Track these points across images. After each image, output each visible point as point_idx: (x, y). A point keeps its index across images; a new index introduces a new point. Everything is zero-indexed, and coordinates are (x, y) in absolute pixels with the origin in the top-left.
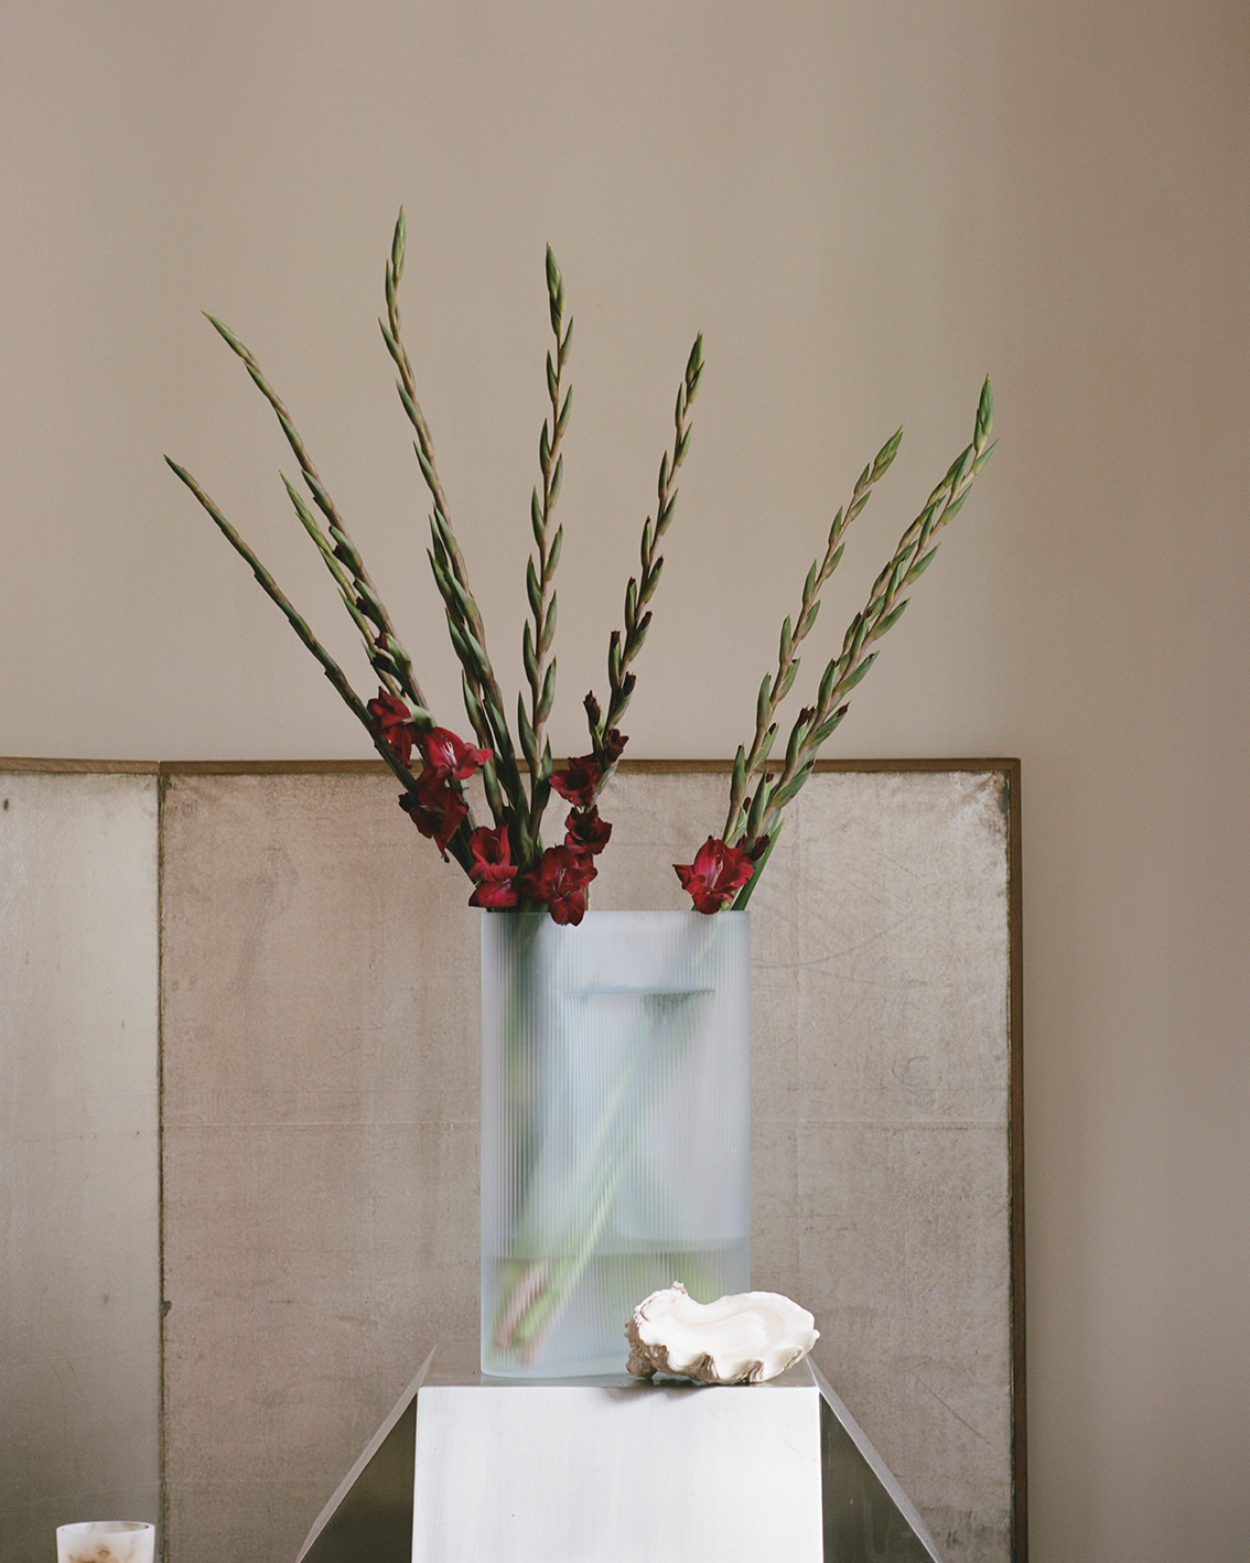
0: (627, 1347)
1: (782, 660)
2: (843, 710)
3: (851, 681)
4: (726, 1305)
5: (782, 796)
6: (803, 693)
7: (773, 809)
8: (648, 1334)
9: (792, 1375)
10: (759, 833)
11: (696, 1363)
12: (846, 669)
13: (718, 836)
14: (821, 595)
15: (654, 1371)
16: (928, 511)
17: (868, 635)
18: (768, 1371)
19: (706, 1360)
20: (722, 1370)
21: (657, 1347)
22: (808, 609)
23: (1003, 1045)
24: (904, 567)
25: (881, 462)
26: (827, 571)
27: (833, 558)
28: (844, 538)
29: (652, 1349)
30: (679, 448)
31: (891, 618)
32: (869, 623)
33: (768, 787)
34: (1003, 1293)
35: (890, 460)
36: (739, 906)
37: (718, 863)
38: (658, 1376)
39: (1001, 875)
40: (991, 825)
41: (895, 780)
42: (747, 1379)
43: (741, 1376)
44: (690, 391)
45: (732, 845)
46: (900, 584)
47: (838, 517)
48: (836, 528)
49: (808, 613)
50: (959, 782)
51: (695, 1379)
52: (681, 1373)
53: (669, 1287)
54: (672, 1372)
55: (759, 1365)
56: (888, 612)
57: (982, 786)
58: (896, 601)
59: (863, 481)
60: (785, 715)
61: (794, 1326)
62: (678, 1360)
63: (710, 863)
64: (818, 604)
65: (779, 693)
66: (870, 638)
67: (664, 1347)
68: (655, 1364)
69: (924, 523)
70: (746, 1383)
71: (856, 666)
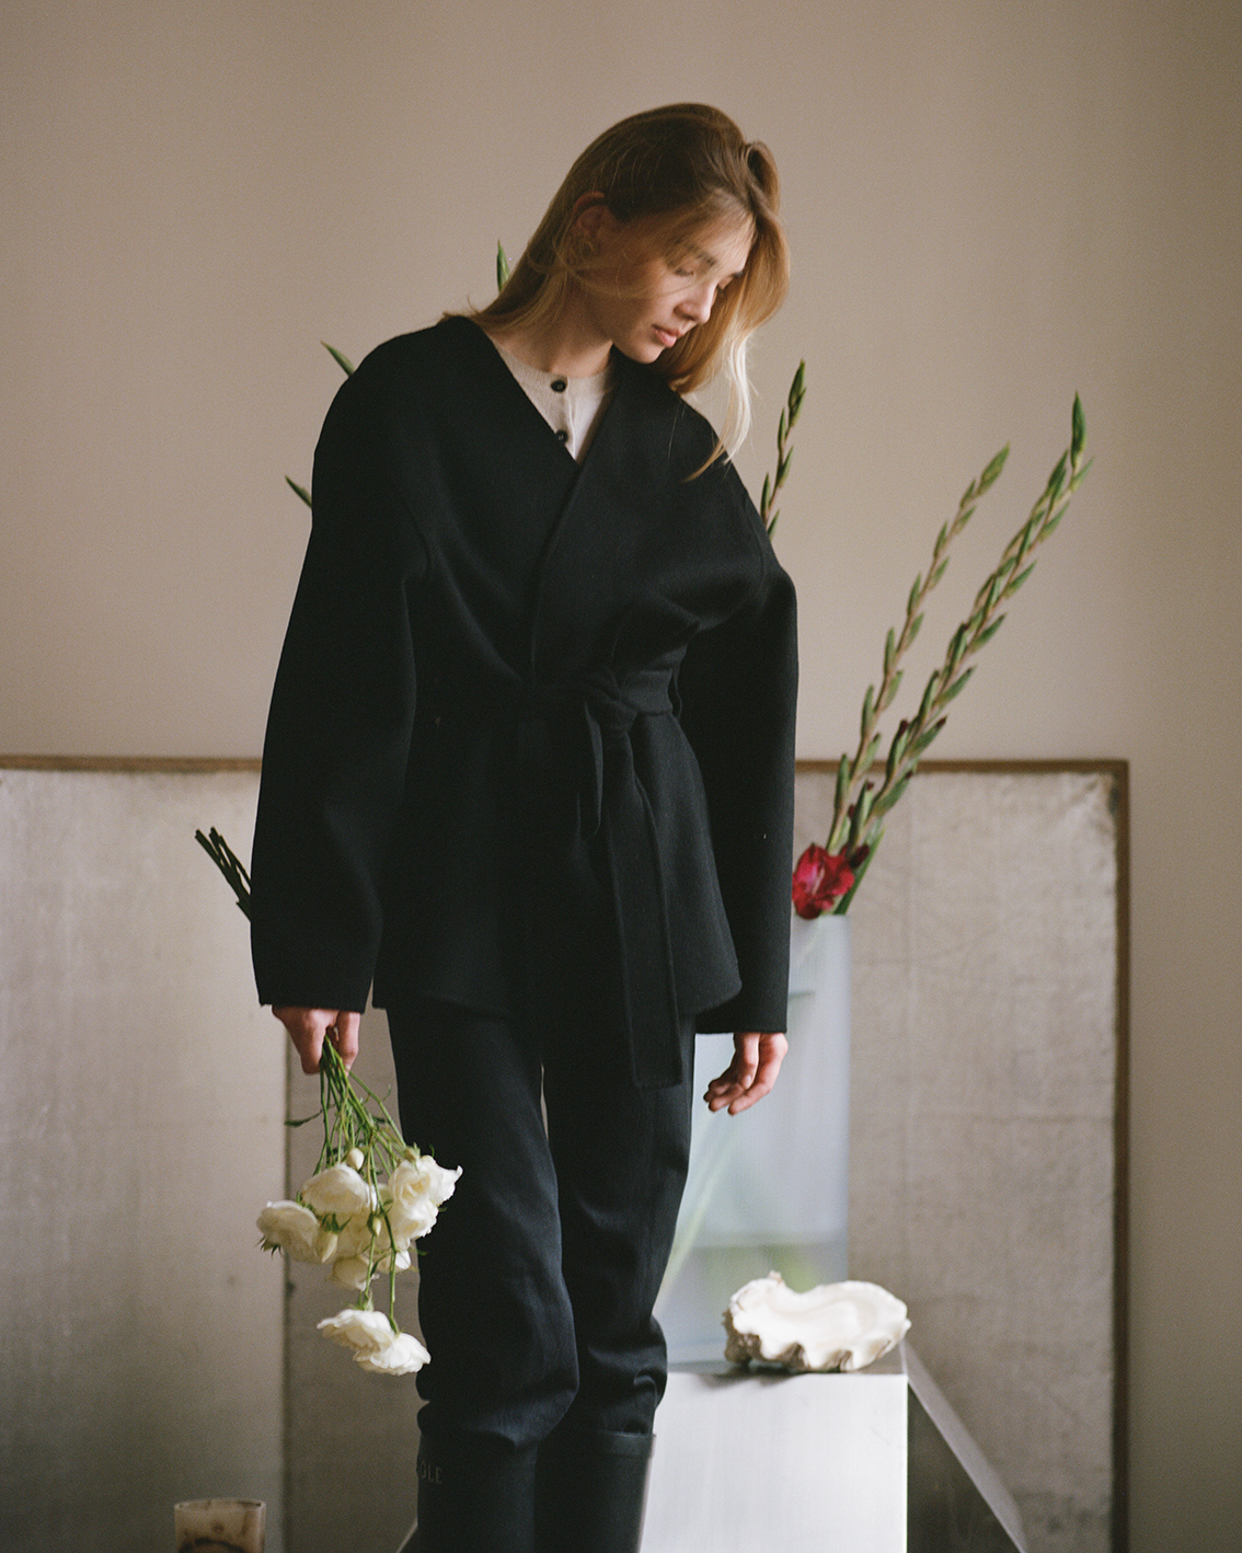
0: (723, 1335)
1: (886, 671)
2: (942, 722)
3: (949, 693)
4: (820, 1295)
5: (882, 805)
6: (905, 705)
7: (873, 818)
8: (742, 1324)
9: (883, 1363)
10: (860, 842)
11: (788, 1351)
12: (947, 682)
13: (822, 843)
14: (925, 607)
15: (749, 1359)
16: (1026, 531)
17: (966, 649)
18: (858, 1360)
19: (797, 1350)
20: (813, 1358)
21: (751, 1336)
22: (912, 620)
23: (1109, 1040)
24: (1002, 583)
25: (987, 477)
26: (931, 583)
27: (937, 571)
28: (949, 551)
29: (746, 1338)
30: (781, 469)
31: (988, 633)
32: (968, 637)
33: (869, 797)
34: (1105, 1282)
35: (995, 476)
36: (841, 910)
37: (819, 869)
38: (754, 1363)
39: (1109, 875)
40: (1100, 827)
41: (1006, 781)
42: (838, 1367)
43: (833, 1365)
44: (792, 415)
45: (834, 852)
46: (998, 599)
47: (943, 532)
48: (942, 540)
49: (912, 625)
50: (1068, 784)
51: (788, 1366)
52: (776, 1361)
53: (765, 1276)
54: (764, 1360)
55: (849, 1355)
56: (988, 625)
57: (1091, 787)
58: (993, 615)
59: (969, 495)
60: (887, 725)
61: (887, 1316)
62: (771, 1349)
63: (811, 869)
64: (921, 617)
65: (882, 703)
66: (968, 653)
67: (757, 1337)
68: (749, 1351)
69: (1023, 540)
70: (837, 1370)
71: (955, 679)
